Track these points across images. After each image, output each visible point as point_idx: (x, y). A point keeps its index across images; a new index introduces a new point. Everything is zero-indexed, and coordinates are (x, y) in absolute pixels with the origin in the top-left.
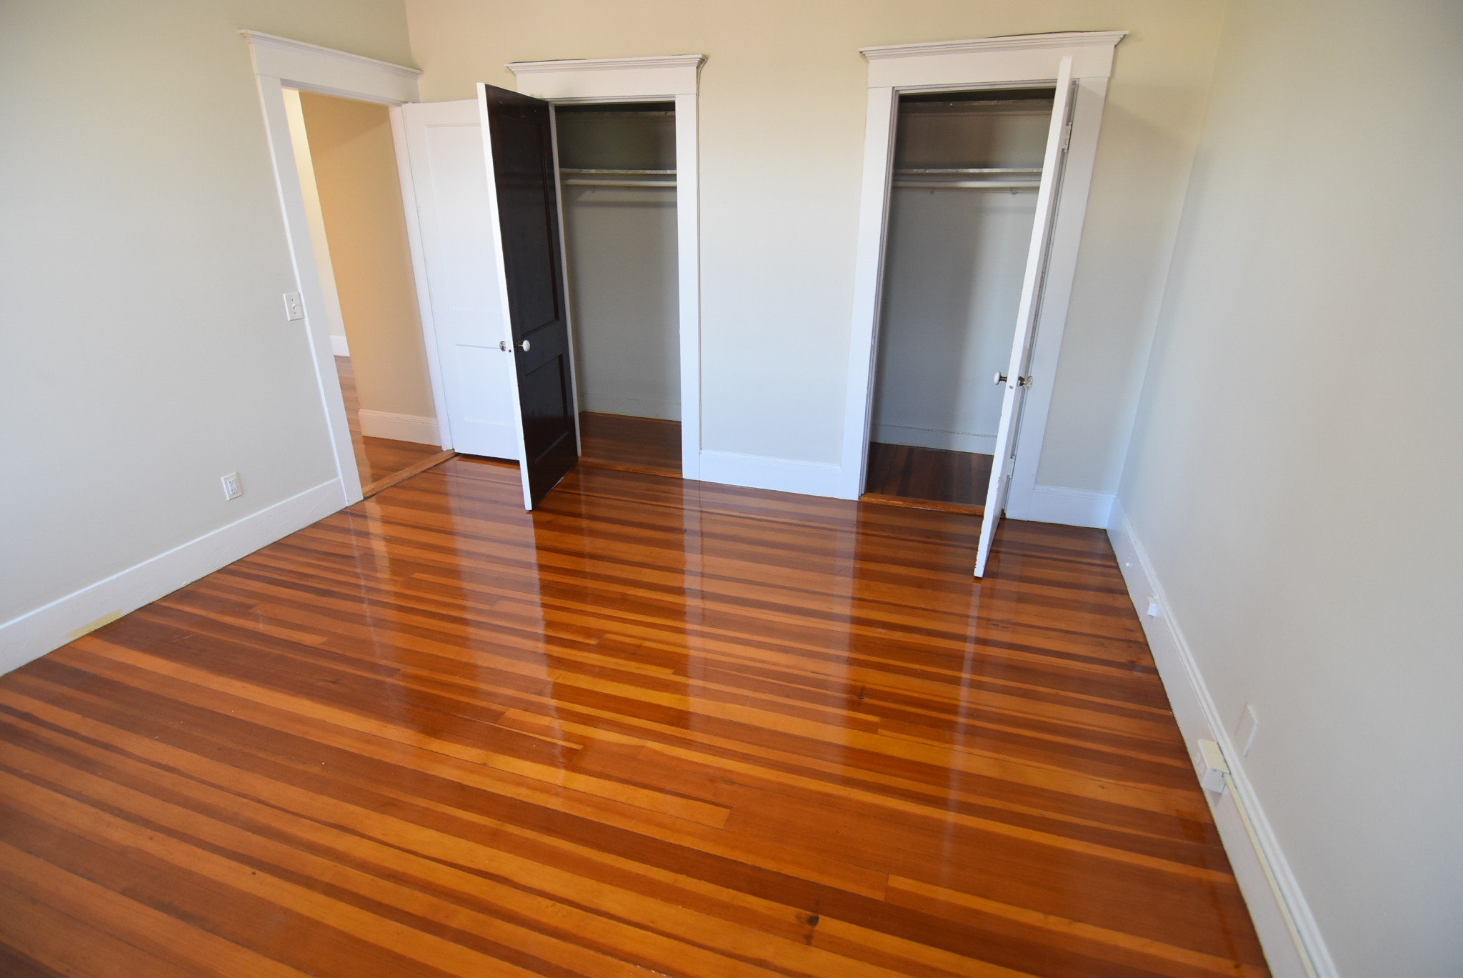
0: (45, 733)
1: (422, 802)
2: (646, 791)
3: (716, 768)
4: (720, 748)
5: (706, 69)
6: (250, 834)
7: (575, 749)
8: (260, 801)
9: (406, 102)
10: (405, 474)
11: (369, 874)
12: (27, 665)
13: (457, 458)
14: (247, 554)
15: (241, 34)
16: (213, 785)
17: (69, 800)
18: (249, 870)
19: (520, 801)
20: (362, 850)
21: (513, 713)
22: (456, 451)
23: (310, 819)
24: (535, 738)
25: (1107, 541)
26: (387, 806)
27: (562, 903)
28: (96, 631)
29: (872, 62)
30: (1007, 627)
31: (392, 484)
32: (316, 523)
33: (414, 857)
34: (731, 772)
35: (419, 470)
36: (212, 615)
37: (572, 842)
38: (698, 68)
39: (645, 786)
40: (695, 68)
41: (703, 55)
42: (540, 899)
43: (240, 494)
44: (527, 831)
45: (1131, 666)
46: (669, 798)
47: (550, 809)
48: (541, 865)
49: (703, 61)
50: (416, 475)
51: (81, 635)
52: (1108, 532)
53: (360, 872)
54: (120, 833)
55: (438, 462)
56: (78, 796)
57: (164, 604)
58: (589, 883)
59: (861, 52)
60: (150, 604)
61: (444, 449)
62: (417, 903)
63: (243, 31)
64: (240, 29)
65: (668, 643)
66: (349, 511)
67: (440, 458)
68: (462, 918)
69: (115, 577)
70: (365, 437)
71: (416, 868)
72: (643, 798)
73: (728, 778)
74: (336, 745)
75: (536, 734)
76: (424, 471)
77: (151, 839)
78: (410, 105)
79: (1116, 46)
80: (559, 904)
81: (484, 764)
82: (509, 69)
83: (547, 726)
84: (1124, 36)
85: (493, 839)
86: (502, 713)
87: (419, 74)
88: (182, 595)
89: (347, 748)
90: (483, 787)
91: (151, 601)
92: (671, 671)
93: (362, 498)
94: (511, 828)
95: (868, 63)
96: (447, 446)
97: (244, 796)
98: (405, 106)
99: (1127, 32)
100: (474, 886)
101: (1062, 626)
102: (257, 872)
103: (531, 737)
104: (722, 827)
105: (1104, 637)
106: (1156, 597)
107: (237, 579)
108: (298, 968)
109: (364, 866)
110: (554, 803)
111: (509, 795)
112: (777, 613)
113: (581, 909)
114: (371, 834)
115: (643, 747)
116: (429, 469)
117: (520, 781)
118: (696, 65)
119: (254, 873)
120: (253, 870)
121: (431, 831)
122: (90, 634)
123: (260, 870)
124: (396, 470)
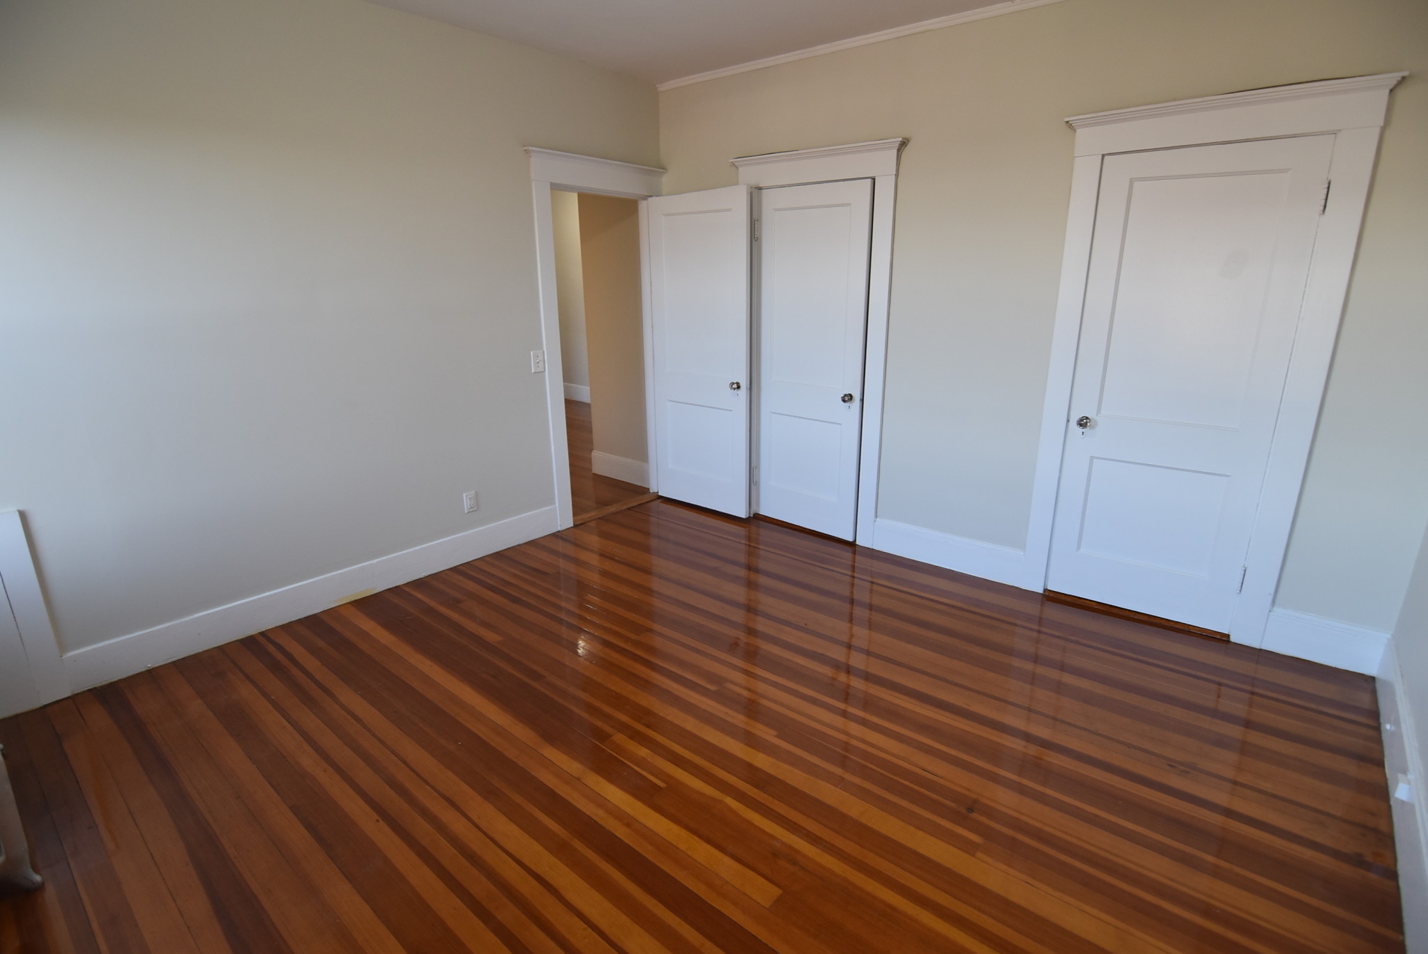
0: (295, 671)
1: (518, 799)
2: (708, 847)
3: (784, 844)
4: (795, 823)
5: (907, 152)
6: (388, 787)
7: (659, 787)
8: (405, 762)
9: (651, 196)
10: (612, 509)
11: (455, 849)
12: (305, 618)
13: (659, 501)
14: (474, 559)
15: (525, 150)
16: (380, 740)
17: (288, 726)
18: (376, 817)
19: (594, 821)
20: (459, 826)
21: (620, 738)
22: (660, 494)
23: (433, 787)
24: (629, 766)
25: (1374, 692)
26: (489, 793)
27: (593, 930)
28: (355, 601)
29: (1078, 131)
30: (1188, 772)
31: (601, 516)
32: (532, 541)
33: (493, 845)
34: (797, 851)
35: (625, 507)
36: (433, 604)
37: (624, 874)
38: (899, 150)
39: (709, 841)
40: (896, 150)
41: (903, 138)
42: (576, 919)
43: (475, 509)
44: (590, 851)
45: (1358, 861)
46: (727, 860)
47: (617, 837)
48: (589, 886)
49: (904, 144)
50: (621, 511)
51: (344, 602)
52: (1377, 681)
53: (449, 845)
54: (308, 761)
55: (642, 502)
56: (294, 724)
57: (404, 588)
58: (623, 919)
59: (1067, 122)
60: (396, 587)
61: (651, 491)
62: (480, 886)
63: (526, 148)
64: (524, 146)
65: (782, 705)
66: (560, 535)
67: (645, 498)
68: (508, 914)
69: (375, 561)
70: (594, 474)
71: (492, 856)
72: (701, 852)
73: (792, 856)
74: (474, 730)
75: (632, 762)
76: (629, 509)
77: (325, 771)
78: (654, 198)
79: (1391, 91)
80: (590, 929)
81: (578, 779)
82: (733, 164)
83: (644, 758)
84: (1404, 78)
85: (560, 849)
86: (610, 736)
87: (664, 172)
88: (419, 584)
89: (481, 735)
90: (570, 799)
91: (398, 584)
92: (774, 733)
93: (572, 525)
94: (578, 845)
95: (1075, 132)
96: (653, 489)
97: (396, 755)
98: (650, 199)
99: (1406, 73)
100: (527, 887)
101: (1267, 786)
102: (380, 820)
103: (626, 764)
104: (767, 907)
105: (1329, 815)
106: (1411, 776)
107: (460, 578)
108: (375, 911)
109: (455, 841)
110: (621, 832)
111: (588, 813)
112: (905, 698)
113: (607, 942)
114: (470, 815)
115: (720, 801)
116: (633, 507)
117: (601, 802)
118: (897, 148)
119: (378, 821)
120: (378, 818)
121: (514, 826)
122: (350, 603)
123: (383, 820)
124: (607, 505)
